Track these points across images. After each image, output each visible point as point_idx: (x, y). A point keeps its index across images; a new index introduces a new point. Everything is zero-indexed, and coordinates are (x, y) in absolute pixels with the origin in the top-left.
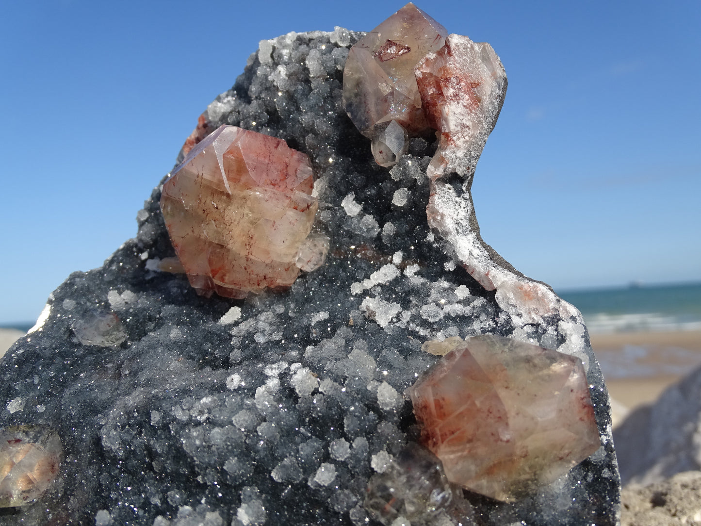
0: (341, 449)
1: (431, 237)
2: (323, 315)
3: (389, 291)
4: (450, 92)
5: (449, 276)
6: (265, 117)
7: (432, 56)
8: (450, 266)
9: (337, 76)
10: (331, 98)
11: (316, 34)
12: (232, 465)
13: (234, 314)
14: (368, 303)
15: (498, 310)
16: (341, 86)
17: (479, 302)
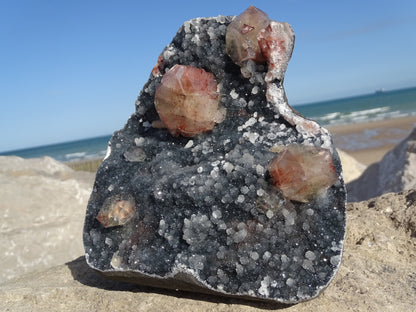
0: (245, 190)
1: (268, 106)
2: (228, 141)
3: (253, 128)
4: (272, 47)
5: (277, 121)
6: (191, 58)
7: (263, 31)
8: (277, 117)
9: (222, 38)
10: (220, 48)
11: (210, 19)
12: (207, 199)
13: (190, 143)
14: (245, 134)
15: (297, 133)
16: (225, 43)
17: (290, 130)
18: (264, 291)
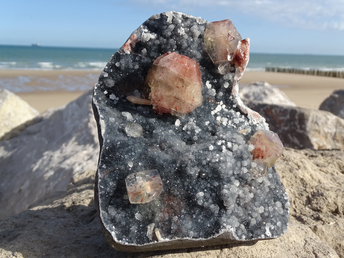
1: (231, 97)
2: (208, 122)
5: (234, 109)
8: (234, 106)
10: (200, 45)
11: (190, 16)
13: (178, 123)
14: (218, 118)
16: (203, 42)
17: (243, 117)
18: (268, 233)
